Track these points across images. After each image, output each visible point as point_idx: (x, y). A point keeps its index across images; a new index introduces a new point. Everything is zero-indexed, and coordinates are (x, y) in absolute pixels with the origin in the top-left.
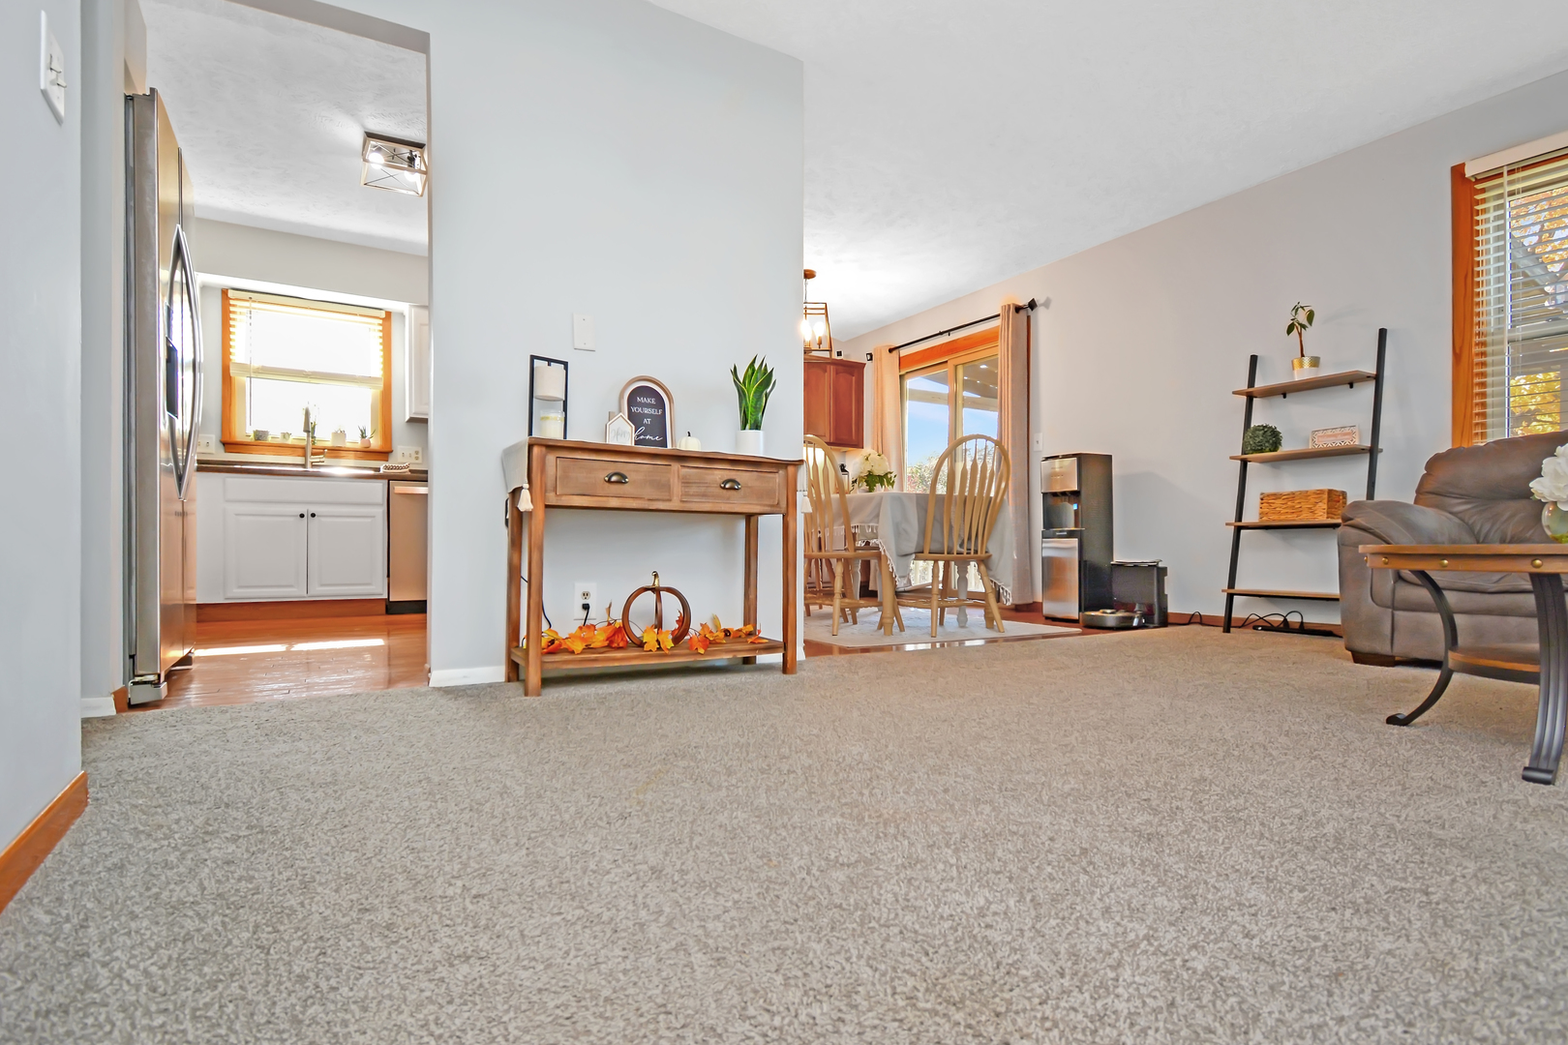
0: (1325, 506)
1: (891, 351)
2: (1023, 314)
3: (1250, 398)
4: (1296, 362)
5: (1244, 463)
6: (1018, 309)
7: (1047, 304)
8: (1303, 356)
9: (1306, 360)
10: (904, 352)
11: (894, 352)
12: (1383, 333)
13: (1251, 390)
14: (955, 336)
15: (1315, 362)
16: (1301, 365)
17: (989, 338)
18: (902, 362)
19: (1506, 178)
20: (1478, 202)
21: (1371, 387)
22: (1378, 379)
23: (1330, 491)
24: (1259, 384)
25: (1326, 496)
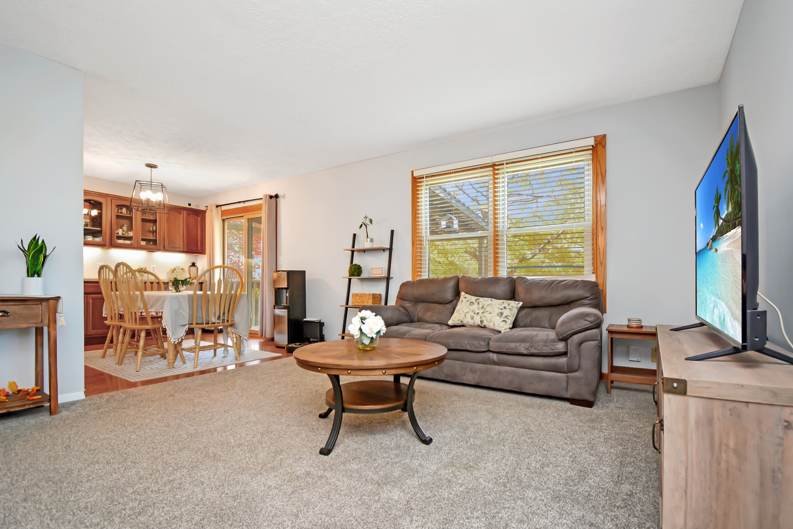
0: (371, 301)
1: (217, 206)
2: (274, 199)
3: (353, 252)
4: (365, 239)
5: (350, 280)
6: (271, 197)
7: (284, 197)
8: (368, 237)
9: (369, 239)
10: (224, 208)
11: (219, 208)
12: (392, 232)
13: (353, 249)
14: (247, 204)
15: (372, 240)
16: (367, 241)
17: (258, 208)
18: (224, 213)
19: (425, 179)
20: (418, 186)
21: (387, 253)
22: (391, 249)
23: (373, 294)
24: (356, 247)
25: (371, 296)
